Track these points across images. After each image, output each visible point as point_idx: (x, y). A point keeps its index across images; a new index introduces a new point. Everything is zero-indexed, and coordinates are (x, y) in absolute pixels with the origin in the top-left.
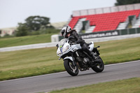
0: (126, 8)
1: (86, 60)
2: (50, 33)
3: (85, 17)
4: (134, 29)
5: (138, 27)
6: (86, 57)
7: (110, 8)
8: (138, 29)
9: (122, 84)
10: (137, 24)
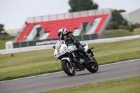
0: (80, 14)
2: (4, 39)
3: (39, 23)
4: (88, 35)
5: (92, 33)
6: (82, 58)
7: (64, 14)
8: (92, 35)
9: (76, 90)
10: (91, 31)
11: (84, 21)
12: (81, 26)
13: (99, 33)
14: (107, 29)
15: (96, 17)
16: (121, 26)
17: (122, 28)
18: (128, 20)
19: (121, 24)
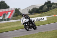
0: (2, 10)
1: (31, 25)
8: (7, 19)
10: (7, 17)
11: (4, 13)
12: (3, 15)
13: (10, 18)
14: (13, 16)
15: (9, 11)
16: (19, 15)
17: (20, 16)
18: (22, 12)
19: (19, 14)
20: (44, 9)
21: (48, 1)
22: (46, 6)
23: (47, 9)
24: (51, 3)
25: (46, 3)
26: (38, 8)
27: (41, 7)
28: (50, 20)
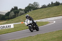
20: (10, 15)
21: (14, 7)
22: (12, 12)
23: (14, 15)
24: (18, 9)
25: (12, 9)
26: (4, 14)
27: (7, 13)
28: (17, 27)
